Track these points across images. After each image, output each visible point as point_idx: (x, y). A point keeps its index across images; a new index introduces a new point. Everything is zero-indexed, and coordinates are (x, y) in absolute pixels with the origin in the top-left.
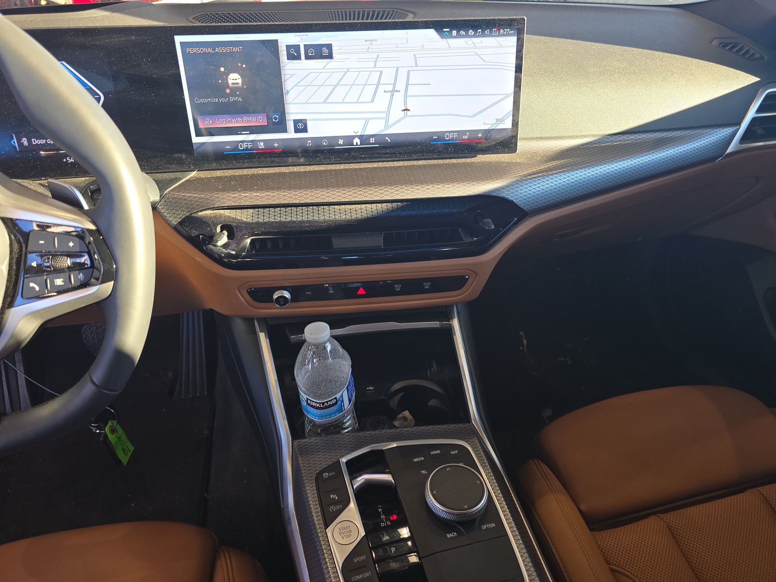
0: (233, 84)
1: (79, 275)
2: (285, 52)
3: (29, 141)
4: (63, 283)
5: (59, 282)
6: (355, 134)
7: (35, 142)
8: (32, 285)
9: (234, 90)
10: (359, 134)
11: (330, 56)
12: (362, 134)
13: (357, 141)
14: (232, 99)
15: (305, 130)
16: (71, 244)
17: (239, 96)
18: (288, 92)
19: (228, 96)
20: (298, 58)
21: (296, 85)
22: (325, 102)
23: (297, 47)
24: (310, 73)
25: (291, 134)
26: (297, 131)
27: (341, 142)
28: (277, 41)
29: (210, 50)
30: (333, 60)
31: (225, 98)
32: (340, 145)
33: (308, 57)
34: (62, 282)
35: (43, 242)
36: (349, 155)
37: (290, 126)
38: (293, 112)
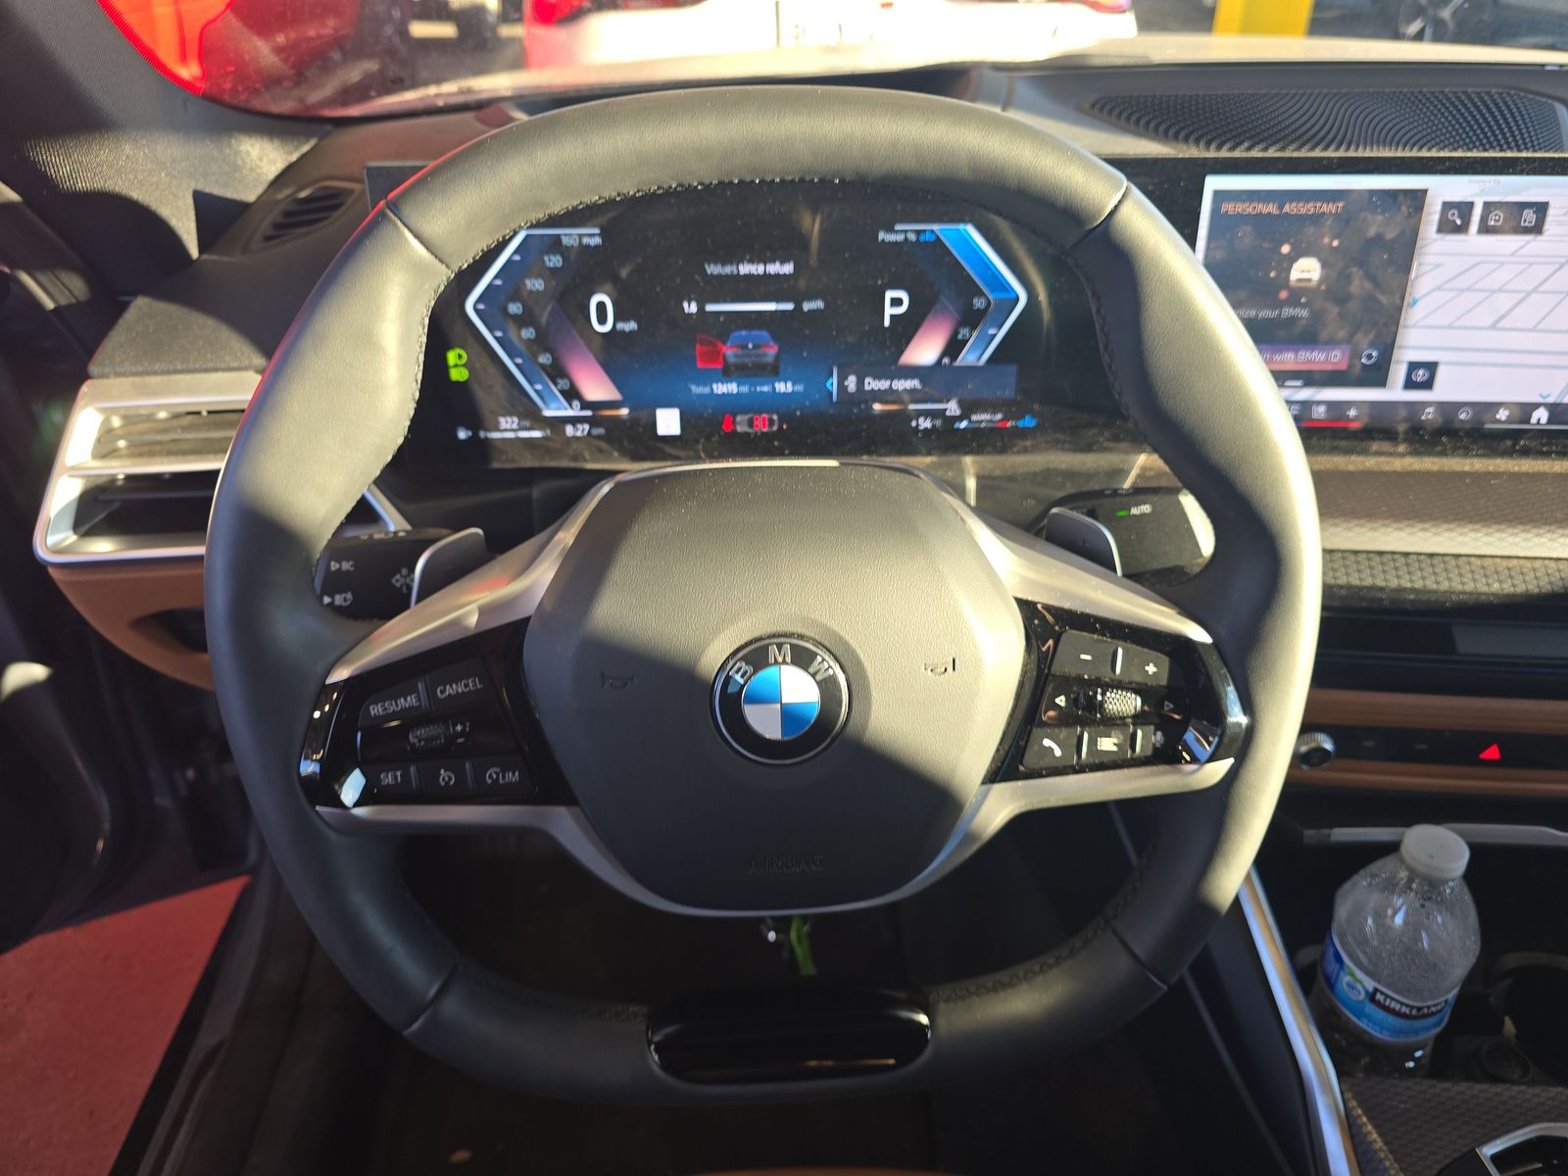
0: (1299, 280)
1: (1155, 734)
2: (1436, 217)
3: (860, 383)
4: (1115, 749)
5: (1108, 744)
6: (1540, 400)
7: (872, 384)
8: (1047, 742)
9: (1297, 295)
10: (1550, 400)
11: (1537, 229)
12: (1558, 401)
13: (1541, 416)
14: (1288, 312)
15: (1428, 385)
16: (1151, 669)
17: (1303, 306)
18: (1415, 302)
19: (1281, 304)
20: (1462, 229)
21: (1438, 288)
22: (1493, 327)
23: (1465, 208)
24: (1478, 264)
25: (1394, 392)
26: (1410, 384)
27: (1502, 415)
28: (1425, 192)
29: (1271, 208)
30: (1539, 238)
31: (1274, 308)
32: (1499, 421)
33: (1485, 229)
34: (1115, 744)
35: (1088, 657)
36: (1514, 445)
37: (1398, 373)
38: (1413, 344)
